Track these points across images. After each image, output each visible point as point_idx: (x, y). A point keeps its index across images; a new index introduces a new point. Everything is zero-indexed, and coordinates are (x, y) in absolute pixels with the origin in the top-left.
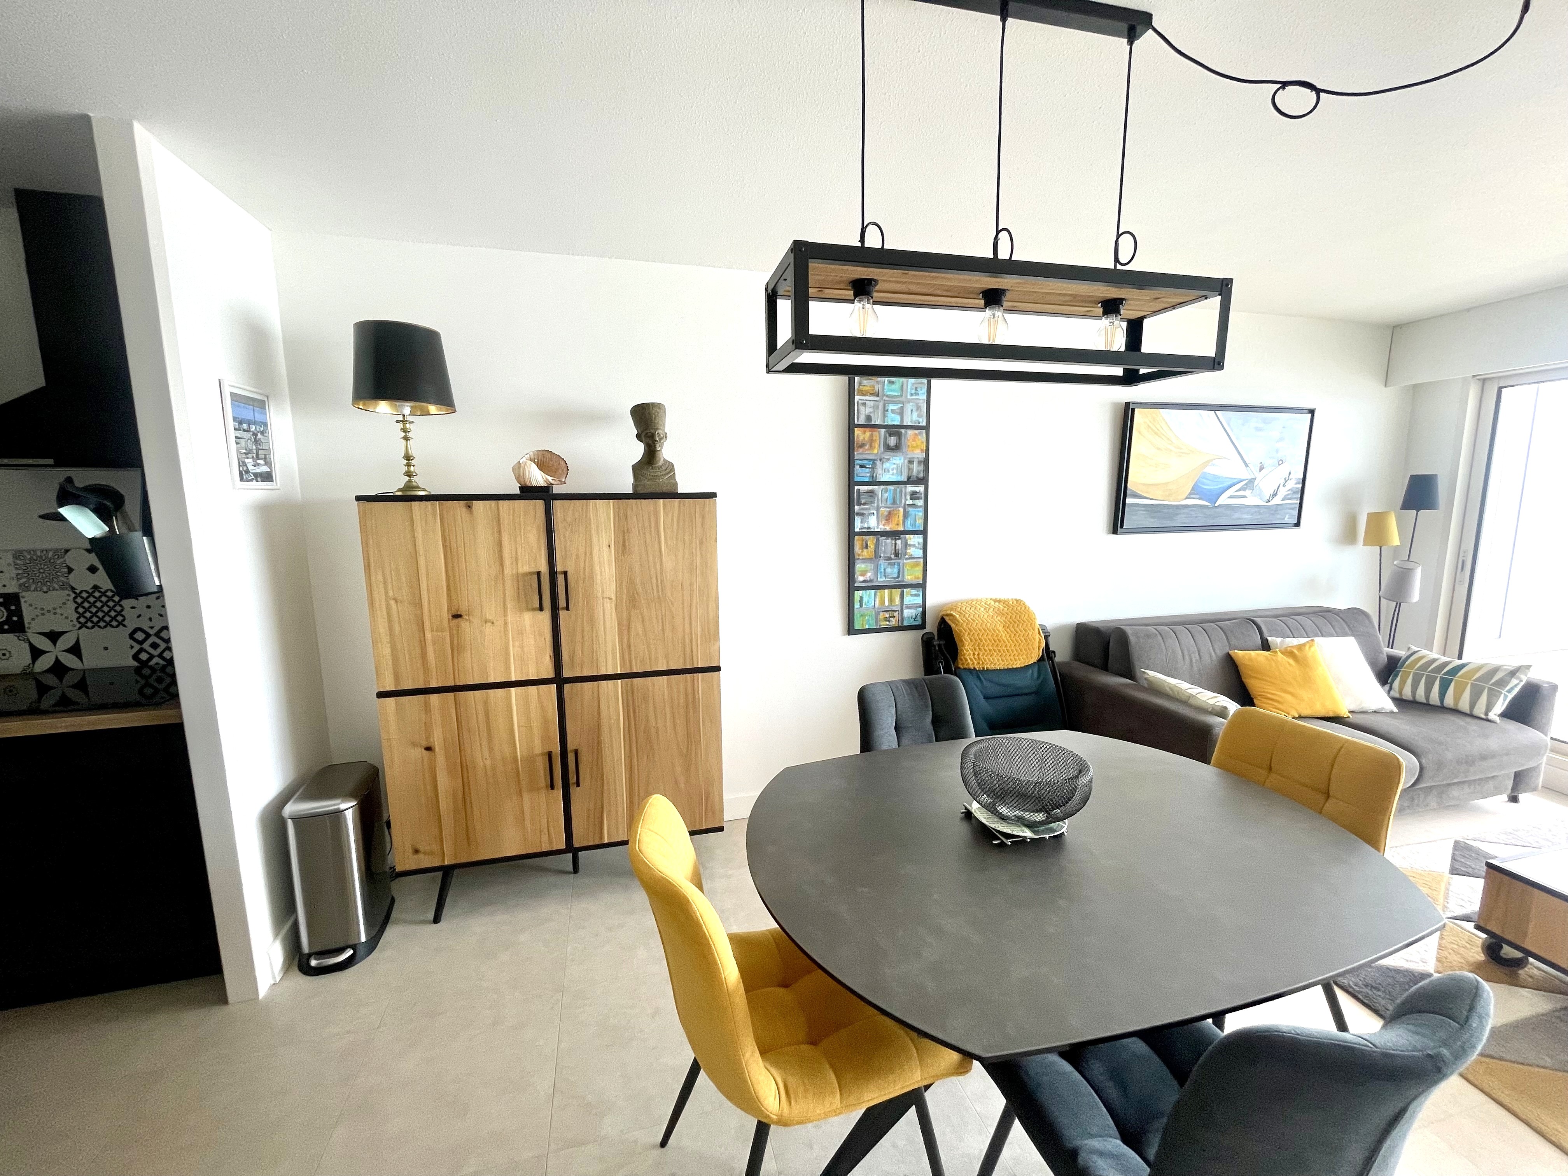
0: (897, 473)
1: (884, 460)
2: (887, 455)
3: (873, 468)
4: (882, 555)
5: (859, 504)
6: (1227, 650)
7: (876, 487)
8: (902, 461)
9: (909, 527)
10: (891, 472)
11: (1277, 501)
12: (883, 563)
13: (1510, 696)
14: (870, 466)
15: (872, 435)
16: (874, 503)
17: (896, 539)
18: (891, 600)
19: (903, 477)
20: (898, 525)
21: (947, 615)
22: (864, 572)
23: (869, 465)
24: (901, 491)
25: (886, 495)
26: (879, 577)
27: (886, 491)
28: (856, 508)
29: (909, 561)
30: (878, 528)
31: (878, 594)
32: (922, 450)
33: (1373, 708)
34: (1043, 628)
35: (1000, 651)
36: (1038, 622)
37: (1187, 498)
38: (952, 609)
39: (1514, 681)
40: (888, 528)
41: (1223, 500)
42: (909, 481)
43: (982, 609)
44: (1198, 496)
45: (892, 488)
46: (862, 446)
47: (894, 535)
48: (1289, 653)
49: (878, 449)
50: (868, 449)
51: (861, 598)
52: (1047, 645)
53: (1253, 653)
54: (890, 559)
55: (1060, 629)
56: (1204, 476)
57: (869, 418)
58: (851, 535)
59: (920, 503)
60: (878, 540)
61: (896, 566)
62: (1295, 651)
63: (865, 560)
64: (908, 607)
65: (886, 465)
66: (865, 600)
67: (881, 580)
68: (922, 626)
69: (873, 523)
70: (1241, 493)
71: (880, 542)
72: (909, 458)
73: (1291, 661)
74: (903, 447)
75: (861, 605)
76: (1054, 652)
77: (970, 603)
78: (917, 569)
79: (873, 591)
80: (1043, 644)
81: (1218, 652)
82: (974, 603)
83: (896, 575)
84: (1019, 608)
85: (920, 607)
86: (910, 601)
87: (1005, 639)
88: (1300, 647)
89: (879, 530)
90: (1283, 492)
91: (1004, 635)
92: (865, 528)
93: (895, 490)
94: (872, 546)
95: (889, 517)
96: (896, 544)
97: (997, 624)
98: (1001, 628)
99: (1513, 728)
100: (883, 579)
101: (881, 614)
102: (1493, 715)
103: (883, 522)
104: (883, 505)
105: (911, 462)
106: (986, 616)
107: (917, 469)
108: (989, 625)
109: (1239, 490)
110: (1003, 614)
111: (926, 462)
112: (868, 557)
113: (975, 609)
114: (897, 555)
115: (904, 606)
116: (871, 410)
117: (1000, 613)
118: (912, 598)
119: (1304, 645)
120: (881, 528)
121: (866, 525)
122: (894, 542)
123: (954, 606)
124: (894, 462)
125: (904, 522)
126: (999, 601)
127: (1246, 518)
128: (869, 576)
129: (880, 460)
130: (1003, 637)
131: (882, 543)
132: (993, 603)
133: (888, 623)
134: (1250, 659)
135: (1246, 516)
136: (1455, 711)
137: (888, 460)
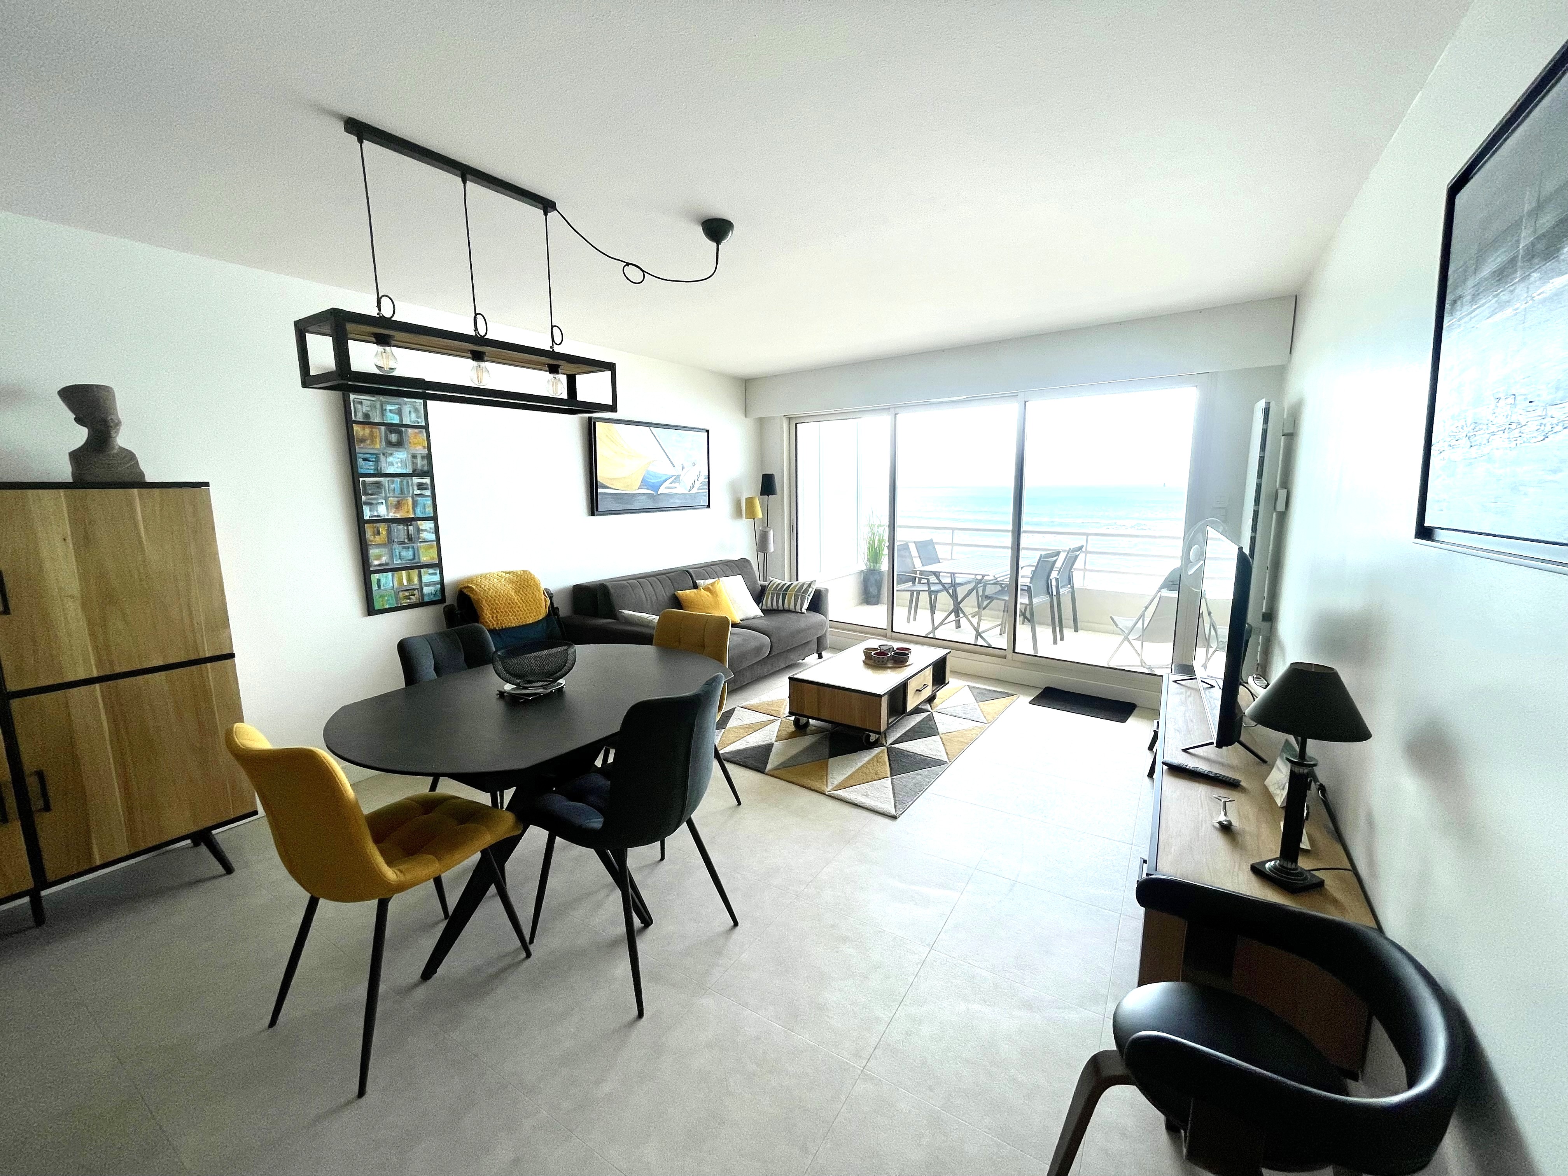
0: (402, 466)
1: (387, 454)
2: (390, 450)
3: (377, 461)
4: (396, 540)
5: (366, 494)
6: (672, 591)
7: (382, 478)
8: (405, 456)
9: (419, 514)
10: (396, 465)
11: (695, 490)
12: (397, 548)
13: (810, 598)
14: (374, 460)
15: (372, 431)
16: (381, 493)
17: (408, 526)
18: (409, 580)
19: (408, 470)
20: (408, 512)
21: (465, 587)
22: (378, 556)
23: (372, 458)
24: (408, 483)
25: (392, 486)
26: (395, 560)
27: (393, 482)
28: (364, 498)
29: (422, 544)
30: (388, 515)
31: (396, 575)
32: (424, 447)
33: (752, 615)
34: (547, 591)
35: (514, 612)
36: (543, 586)
37: (639, 488)
38: (468, 582)
39: (811, 590)
40: (398, 516)
41: (662, 490)
42: (415, 473)
43: (495, 580)
44: (646, 487)
45: (398, 479)
46: (363, 440)
47: (406, 521)
48: (707, 589)
49: (379, 445)
50: (370, 445)
51: (379, 581)
52: (552, 603)
53: (688, 592)
54: (403, 543)
55: (561, 591)
56: (648, 472)
57: (366, 415)
58: (360, 524)
59: (428, 493)
60: (389, 527)
61: (410, 549)
62: (711, 587)
63: (378, 546)
64: (428, 585)
65: (390, 459)
66: (383, 581)
67: (397, 562)
68: (443, 600)
69: (382, 511)
70: (671, 485)
71: (392, 529)
72: (413, 453)
73: (708, 594)
74: (406, 443)
75: (379, 587)
76: (557, 608)
77: (484, 576)
78: (431, 550)
79: (390, 574)
80: (549, 603)
81: (668, 594)
82: (488, 575)
83: (411, 557)
84: (526, 577)
85: (438, 584)
86: (428, 579)
87: (517, 601)
88: (713, 584)
89: (390, 518)
90: (697, 484)
91: (516, 598)
92: (375, 516)
93: (401, 482)
94: (384, 532)
95: (398, 506)
96: (408, 530)
97: (509, 590)
98: (513, 594)
99: (812, 614)
100: (399, 561)
101: (401, 594)
102: (804, 610)
103: (393, 511)
104: (391, 495)
105: (414, 457)
106: (499, 585)
107: (420, 463)
108: (502, 591)
109: (671, 483)
110: (514, 582)
111: (429, 457)
112: (380, 543)
113: (489, 580)
114: (410, 539)
115: (423, 584)
116: (368, 409)
117: (511, 582)
118: (430, 577)
119: (714, 582)
120: (391, 515)
121: (376, 514)
122: (406, 528)
123: (470, 580)
124: (398, 456)
125: (414, 510)
126: (509, 573)
127: (678, 502)
128: (384, 559)
129: (384, 454)
130: (516, 600)
131: (394, 530)
132: (504, 574)
133: (409, 601)
134: (686, 595)
135: (677, 501)
136: (789, 611)
137: (391, 454)
